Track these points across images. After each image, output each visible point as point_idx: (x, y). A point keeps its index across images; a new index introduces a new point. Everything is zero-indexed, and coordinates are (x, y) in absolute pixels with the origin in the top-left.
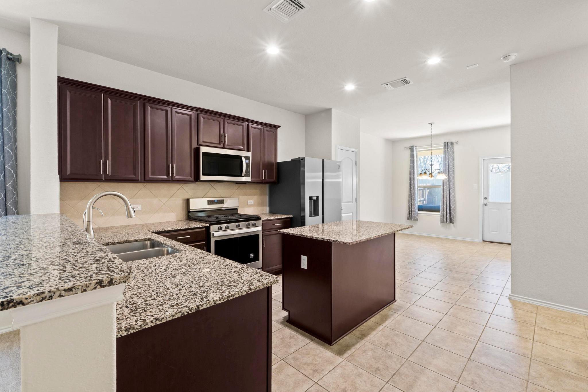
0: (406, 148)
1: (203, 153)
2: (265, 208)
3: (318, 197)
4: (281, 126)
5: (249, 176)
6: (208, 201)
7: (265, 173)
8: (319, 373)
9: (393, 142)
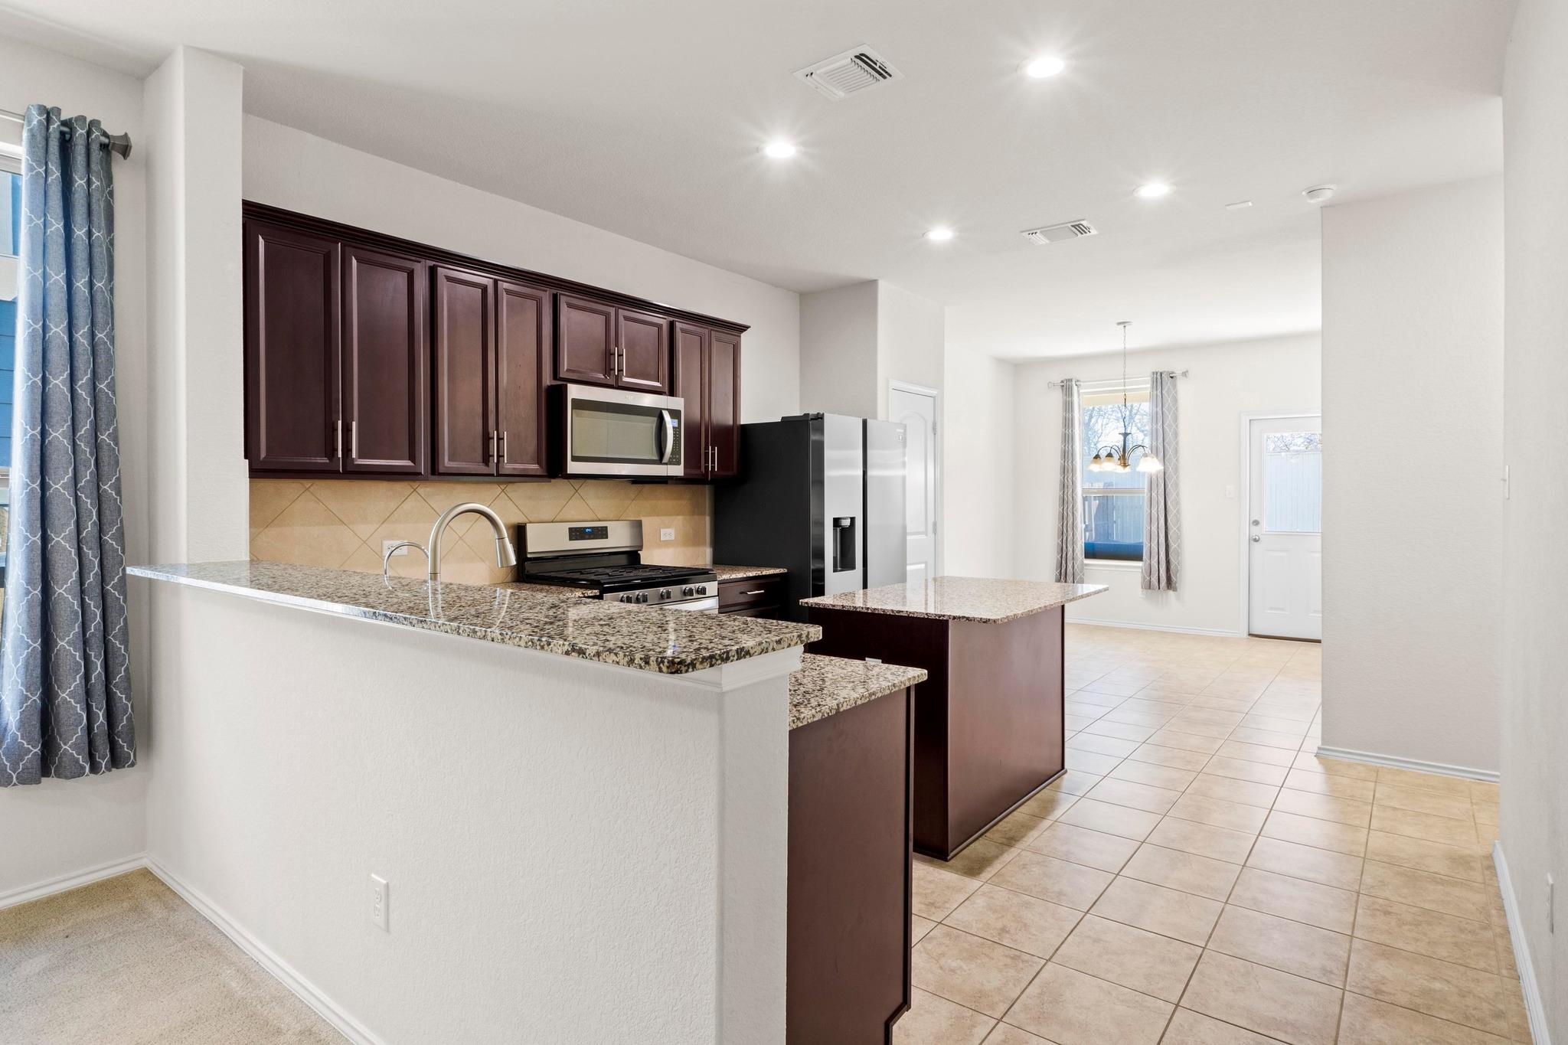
0: (1051, 385)
1: (573, 400)
2: (701, 549)
3: (853, 519)
4: (748, 327)
5: (679, 463)
6: (571, 530)
7: (713, 455)
8: (939, 908)
9: (1017, 369)
